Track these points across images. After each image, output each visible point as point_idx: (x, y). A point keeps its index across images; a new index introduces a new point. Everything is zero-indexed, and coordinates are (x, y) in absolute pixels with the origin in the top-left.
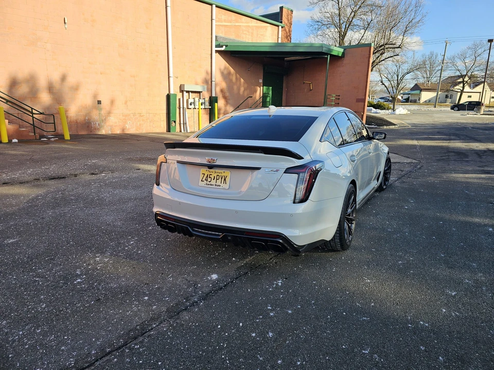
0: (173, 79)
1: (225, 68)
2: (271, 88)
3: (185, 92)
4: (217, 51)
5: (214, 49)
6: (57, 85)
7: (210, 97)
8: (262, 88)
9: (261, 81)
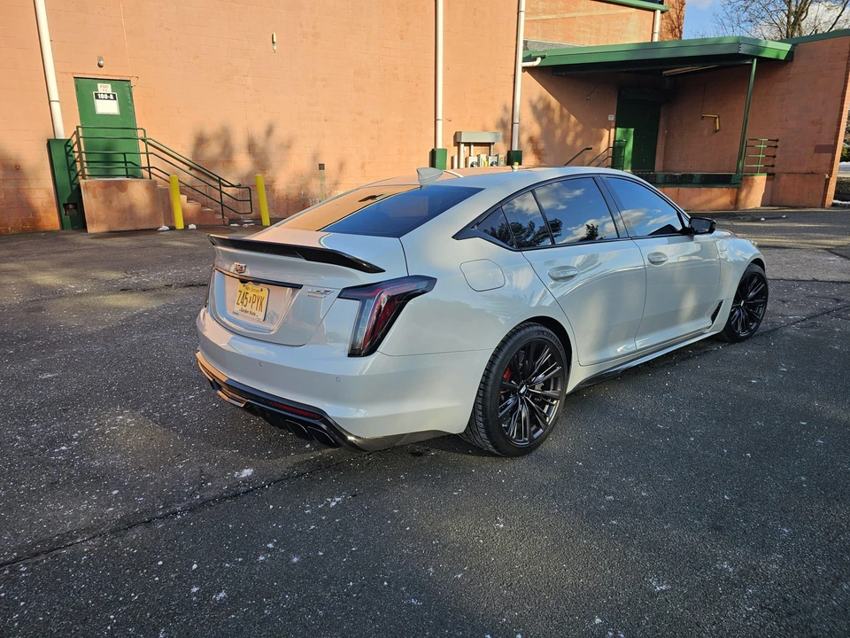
0: (442, 123)
1: (541, 98)
2: (633, 130)
3: (462, 145)
4: (525, 69)
5: (521, 64)
6: (260, 142)
7: (509, 152)
8: (613, 130)
9: (612, 118)
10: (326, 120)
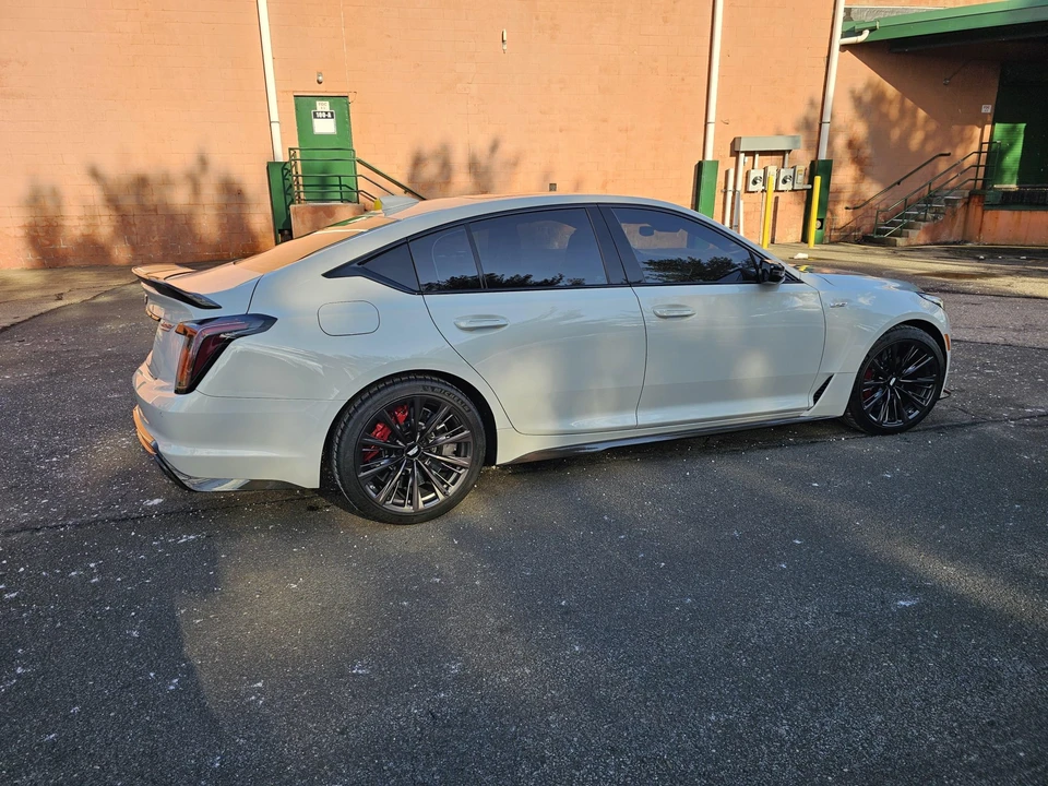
0: (716, 127)
1: (869, 86)
2: (1023, 126)
3: (742, 155)
4: (844, 47)
5: (838, 41)
6: (483, 159)
7: (813, 163)
8: (988, 128)
9: (987, 109)
10: (561, 131)
